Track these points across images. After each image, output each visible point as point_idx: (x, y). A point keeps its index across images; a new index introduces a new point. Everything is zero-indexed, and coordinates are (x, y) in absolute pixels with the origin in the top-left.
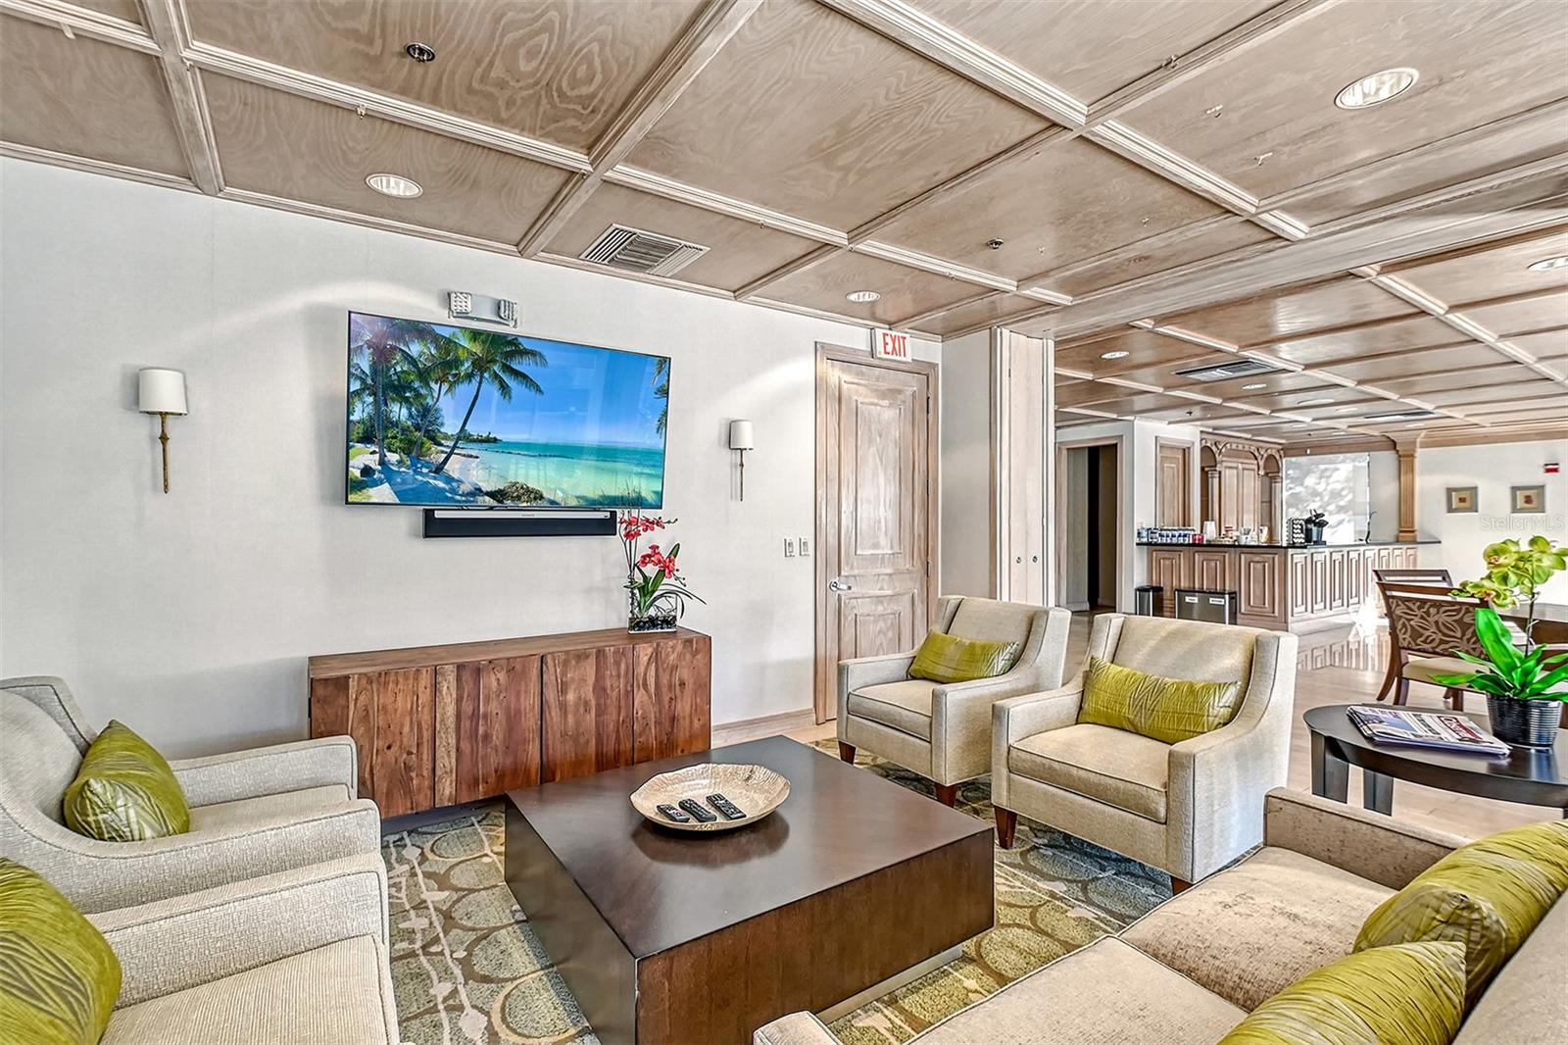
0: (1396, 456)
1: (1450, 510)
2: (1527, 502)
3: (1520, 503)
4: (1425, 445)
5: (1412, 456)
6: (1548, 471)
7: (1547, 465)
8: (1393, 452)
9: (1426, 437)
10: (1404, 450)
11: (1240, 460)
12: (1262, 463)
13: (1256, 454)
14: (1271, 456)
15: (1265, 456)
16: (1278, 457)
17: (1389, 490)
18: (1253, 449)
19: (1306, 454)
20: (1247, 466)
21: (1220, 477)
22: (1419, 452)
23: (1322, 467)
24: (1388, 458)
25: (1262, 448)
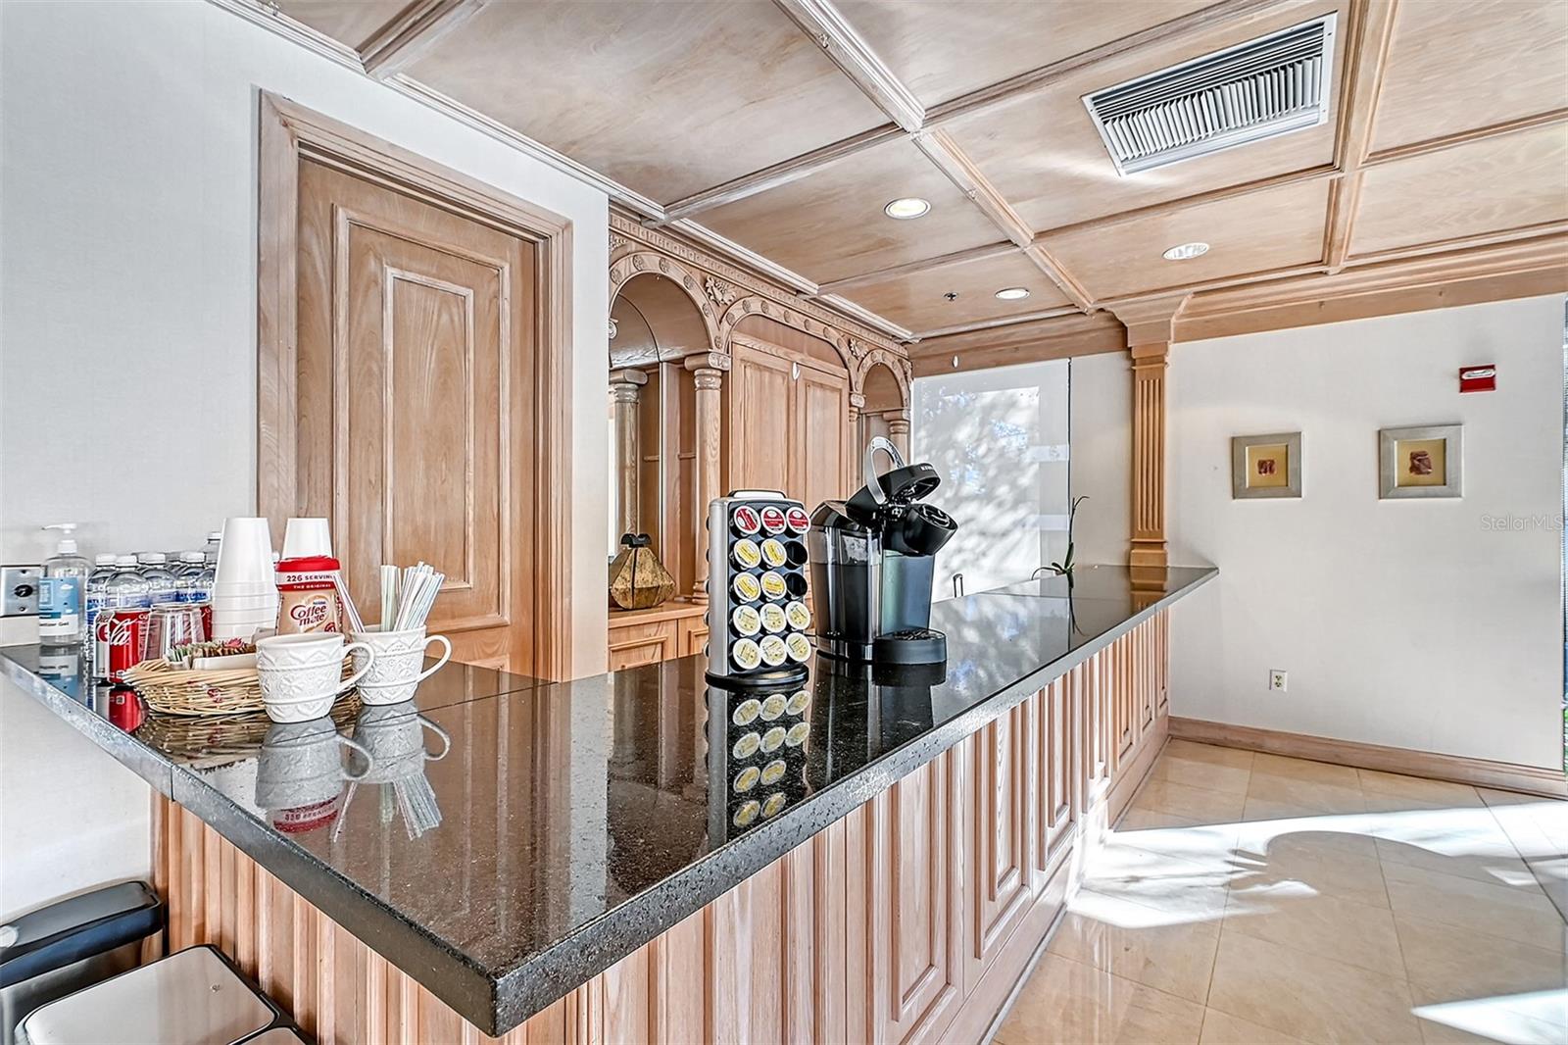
0: (1125, 364)
1: (1237, 492)
2: (1414, 469)
3: (1399, 469)
4: (1189, 334)
5: (1160, 360)
6: (1467, 386)
7: (1463, 371)
8: (1122, 353)
9: (1193, 310)
10: (1145, 347)
11: (797, 357)
12: (859, 379)
13: (844, 350)
14: (878, 369)
15: (868, 362)
16: (899, 376)
17: (1110, 445)
18: (834, 336)
19: (951, 369)
20: (818, 377)
21: (724, 389)
22: (1175, 352)
23: (988, 397)
24: (1106, 370)
25: (859, 339)
